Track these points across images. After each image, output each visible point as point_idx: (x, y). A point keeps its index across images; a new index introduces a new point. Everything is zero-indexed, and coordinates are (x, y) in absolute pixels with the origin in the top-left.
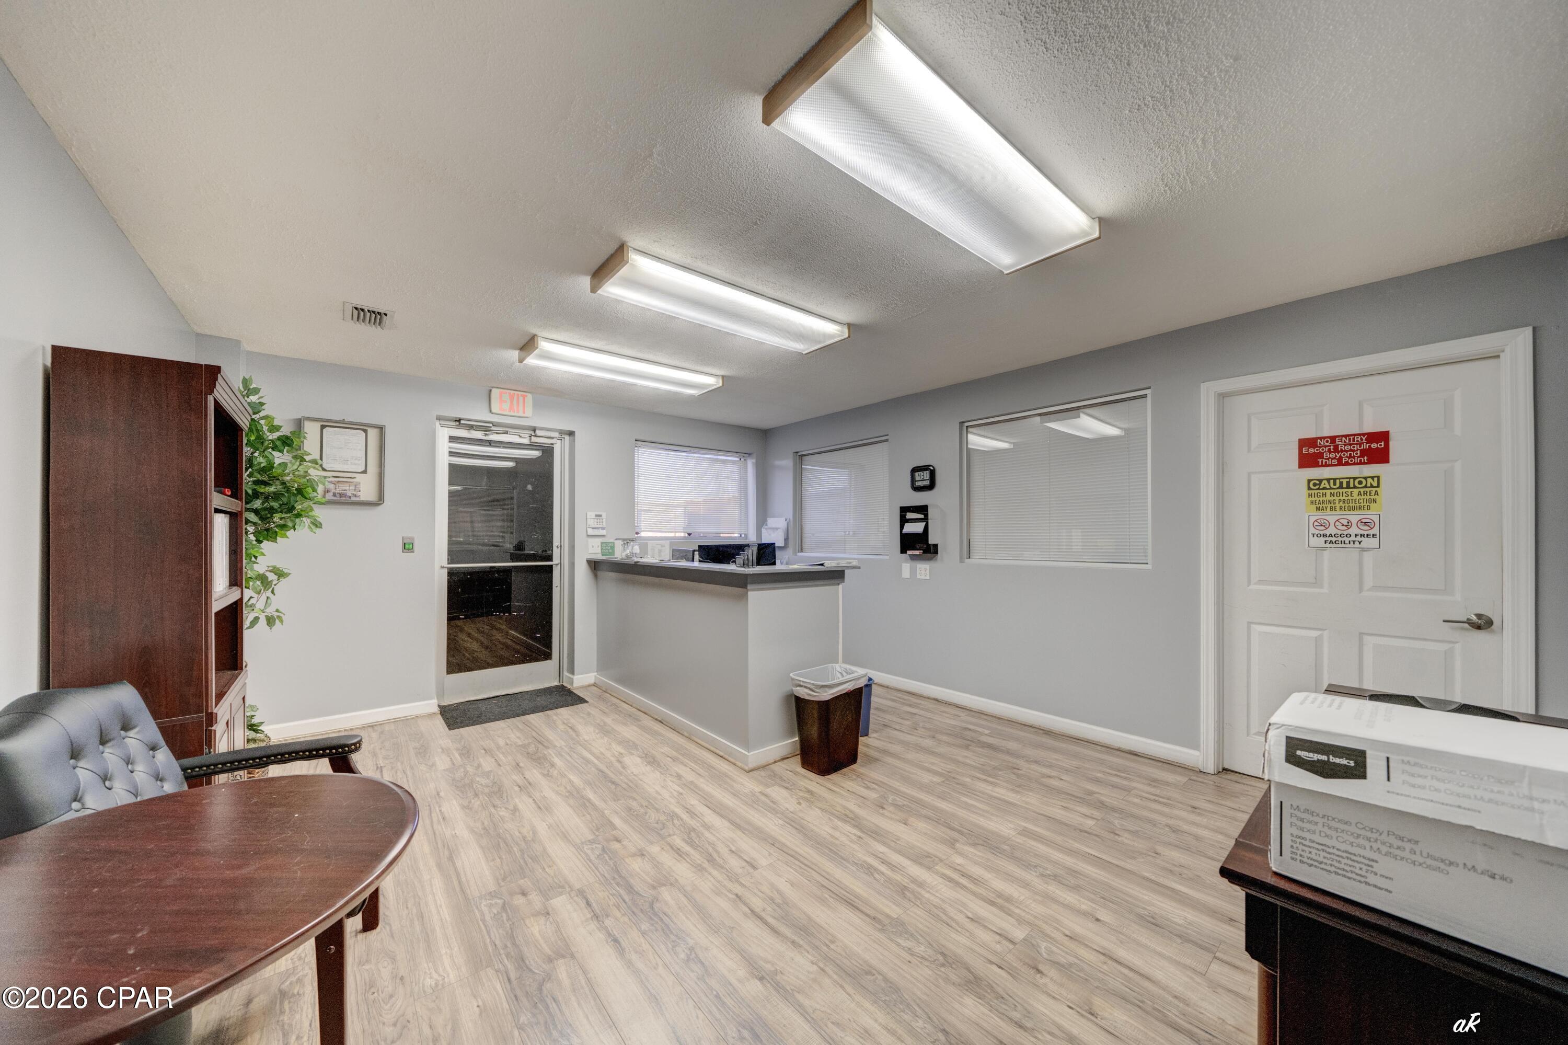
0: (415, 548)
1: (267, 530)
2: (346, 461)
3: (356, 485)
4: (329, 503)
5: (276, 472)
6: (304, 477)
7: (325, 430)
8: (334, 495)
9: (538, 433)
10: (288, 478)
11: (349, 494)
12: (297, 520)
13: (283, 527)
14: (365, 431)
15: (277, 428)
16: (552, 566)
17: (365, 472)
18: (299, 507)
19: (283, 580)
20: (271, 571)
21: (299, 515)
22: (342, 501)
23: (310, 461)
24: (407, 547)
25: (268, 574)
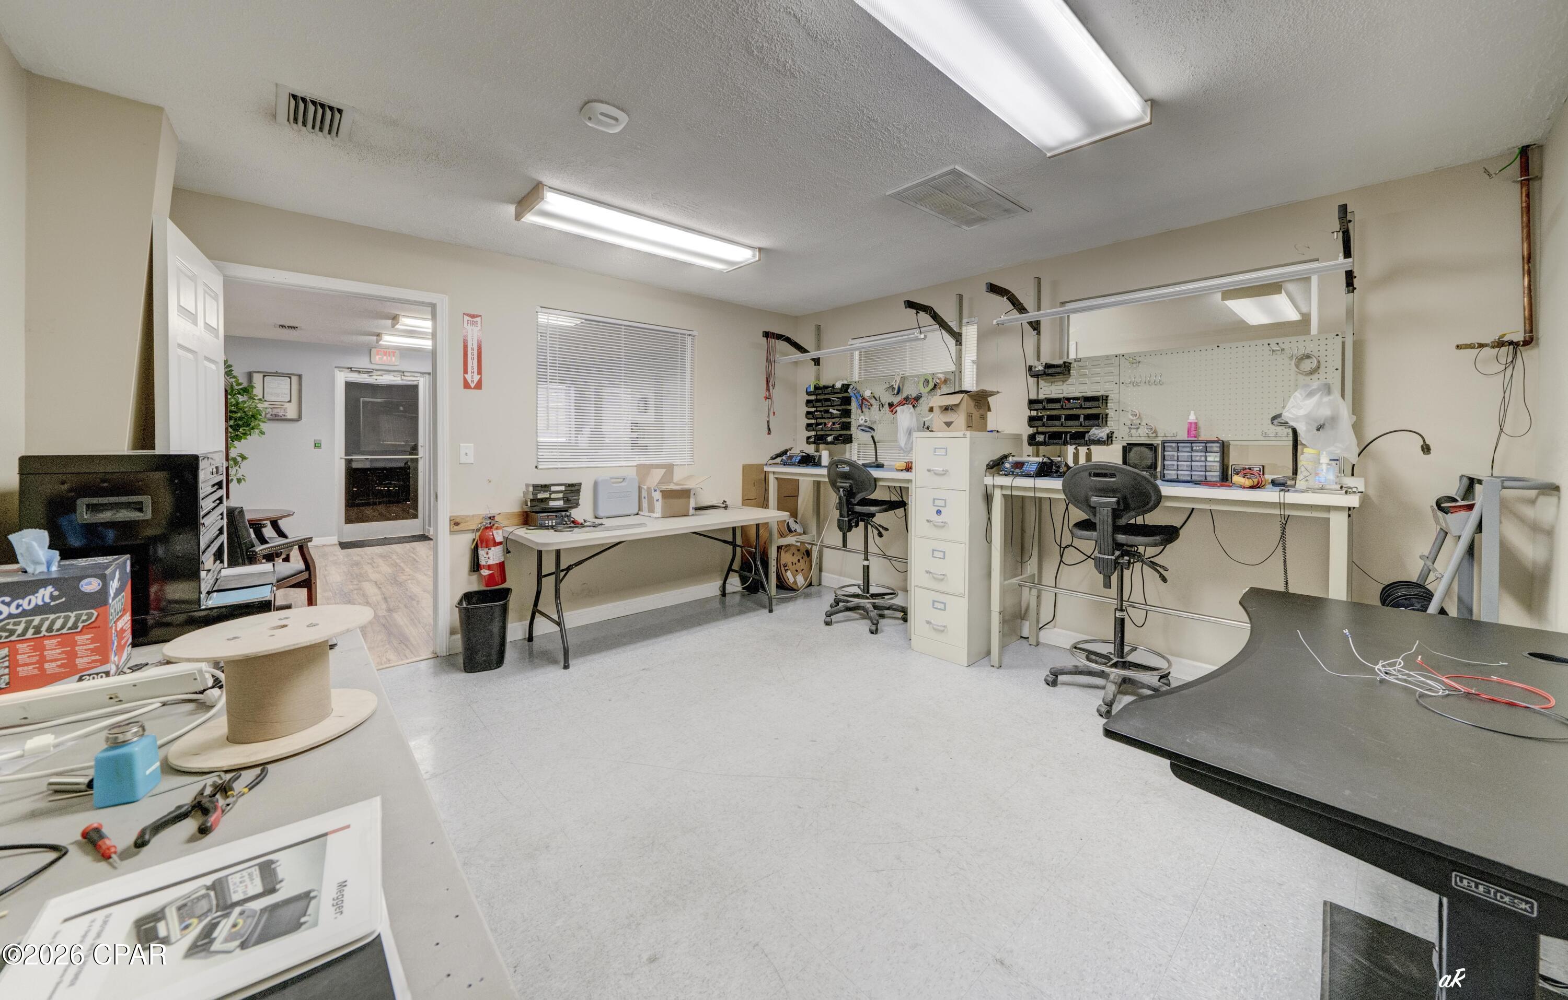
0: (322, 446)
1: (237, 435)
2: (278, 396)
3: (285, 409)
4: (269, 419)
5: (241, 405)
6: (255, 408)
7: (266, 378)
8: (272, 415)
9: (406, 374)
10: (246, 409)
11: (281, 414)
12: (252, 431)
13: (245, 434)
14: (290, 378)
15: (241, 384)
16: (418, 458)
17: (290, 401)
18: (253, 424)
19: (245, 461)
20: (239, 456)
21: (253, 428)
22: (276, 418)
23: (258, 400)
24: (317, 445)
25: (237, 457)
